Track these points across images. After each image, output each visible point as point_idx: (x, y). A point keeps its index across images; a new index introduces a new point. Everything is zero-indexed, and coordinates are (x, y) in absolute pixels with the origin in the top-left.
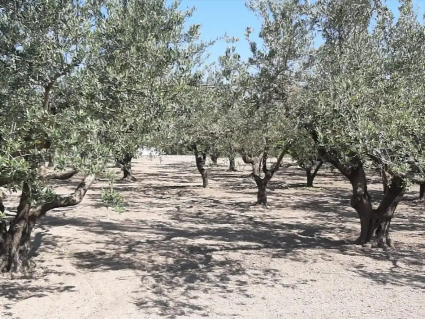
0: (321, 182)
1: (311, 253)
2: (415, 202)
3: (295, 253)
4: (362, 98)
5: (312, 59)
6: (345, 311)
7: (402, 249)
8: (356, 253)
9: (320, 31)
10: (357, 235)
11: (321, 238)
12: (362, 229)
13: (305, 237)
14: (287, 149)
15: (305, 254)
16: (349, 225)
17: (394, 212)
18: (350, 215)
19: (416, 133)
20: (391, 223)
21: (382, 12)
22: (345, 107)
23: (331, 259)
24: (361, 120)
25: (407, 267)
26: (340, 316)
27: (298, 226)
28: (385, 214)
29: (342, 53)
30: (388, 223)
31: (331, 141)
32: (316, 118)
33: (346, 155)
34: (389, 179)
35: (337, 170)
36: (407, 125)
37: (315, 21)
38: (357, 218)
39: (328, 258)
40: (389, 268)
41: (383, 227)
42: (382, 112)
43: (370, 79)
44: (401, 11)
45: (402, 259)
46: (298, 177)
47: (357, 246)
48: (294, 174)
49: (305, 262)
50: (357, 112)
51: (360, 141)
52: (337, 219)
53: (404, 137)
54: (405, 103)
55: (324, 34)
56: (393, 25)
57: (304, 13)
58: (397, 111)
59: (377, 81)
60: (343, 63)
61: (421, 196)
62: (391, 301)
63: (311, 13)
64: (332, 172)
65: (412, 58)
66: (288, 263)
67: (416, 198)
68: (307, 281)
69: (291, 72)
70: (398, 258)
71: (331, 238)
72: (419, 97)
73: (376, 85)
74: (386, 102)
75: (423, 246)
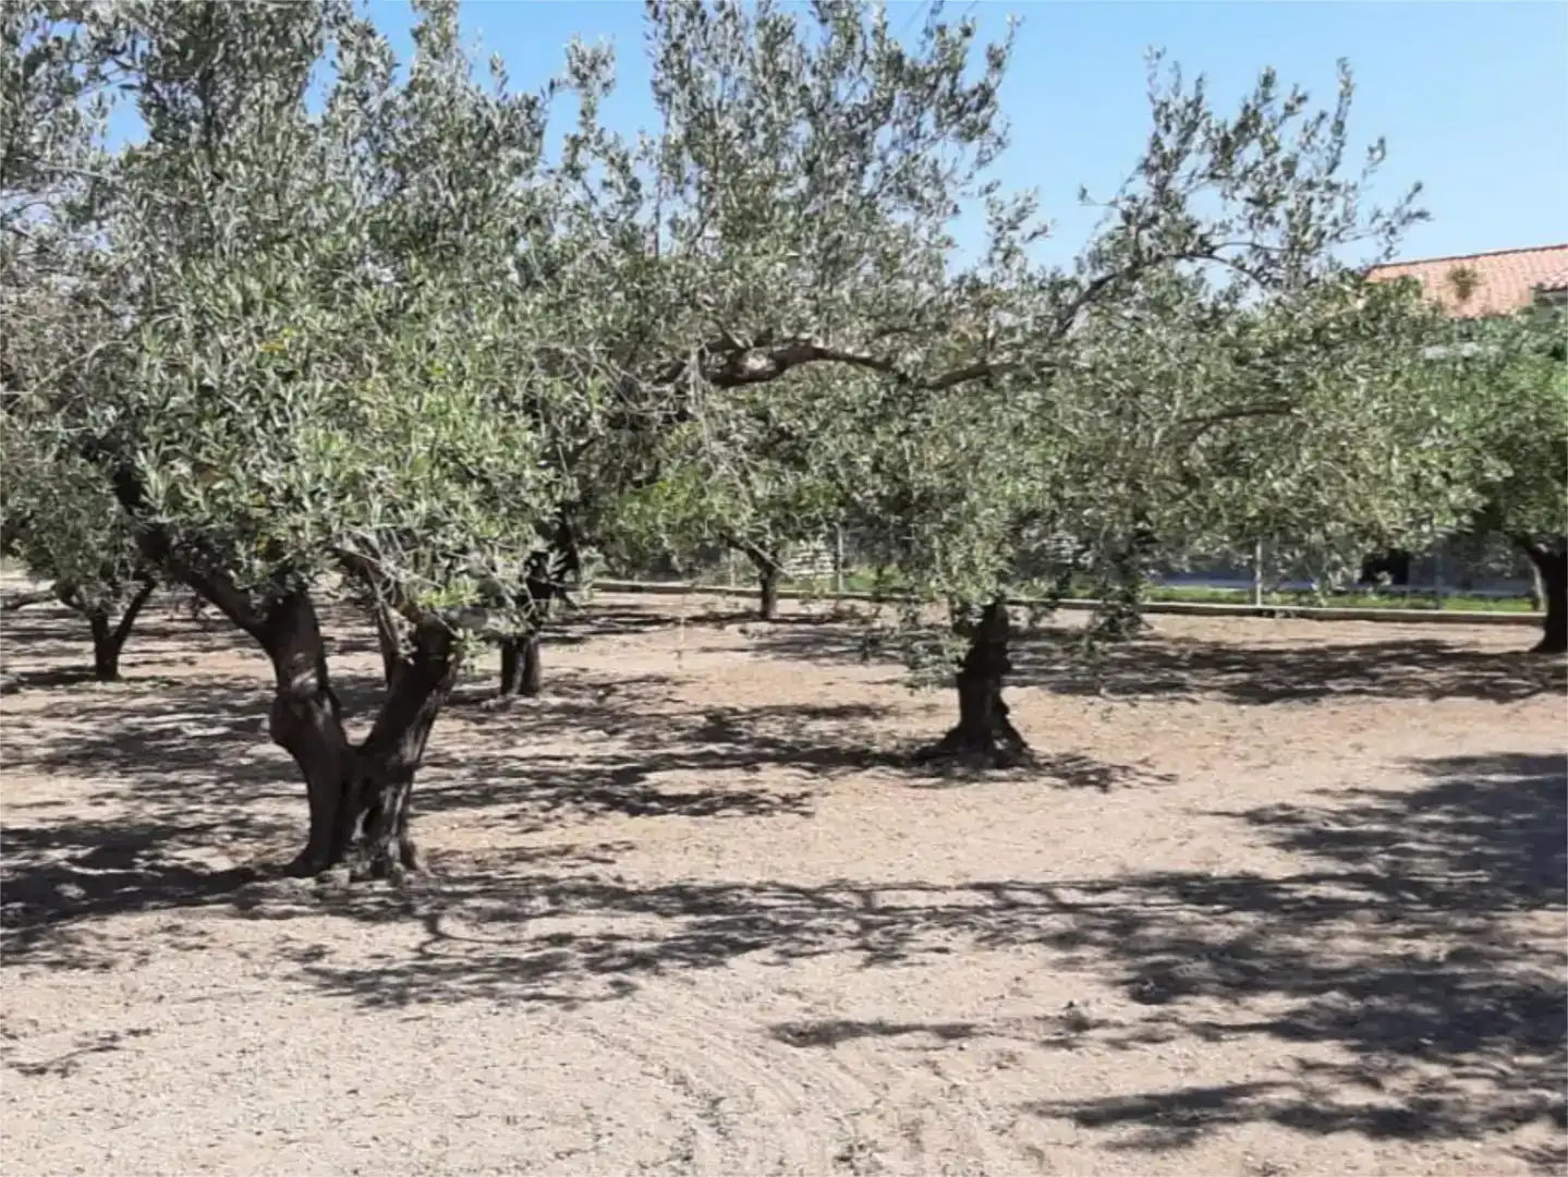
0: (156, 657)
1: (126, 932)
2: (488, 710)
3: (65, 938)
4: (304, 345)
5: (102, 191)
6: (266, 1125)
7: (453, 874)
8: (297, 908)
9: (131, 87)
10: (296, 842)
11: (162, 869)
12: (313, 819)
13: (100, 872)
14: (11, 539)
15: (102, 937)
16: (263, 811)
17: (422, 750)
18: (267, 772)
19: (490, 474)
20: (415, 787)
21: (357, 41)
22: (242, 379)
23: (203, 941)
24: (306, 425)
25: (476, 934)
26: (250, 1145)
27: (67, 835)
28: (394, 758)
29: (220, 177)
30: (404, 791)
31: (197, 504)
32: (134, 417)
33: (256, 554)
34: (401, 635)
35: (211, 610)
36: (460, 444)
37: (105, 47)
38: (295, 780)
39: (194, 941)
40: (414, 944)
41: (387, 805)
42: (376, 399)
43: (328, 282)
44: (419, 41)
45: (457, 908)
46: (58, 643)
47: (301, 882)
48: (41, 635)
49: (105, 966)
50: (289, 398)
51: (307, 503)
52: (221, 793)
53: (452, 488)
54: (450, 367)
55: (148, 99)
56: (391, 93)
57: (65, 15)
58: (427, 395)
59: (350, 286)
60: (226, 217)
61: (506, 686)
62: (426, 1059)
63: (94, 17)
64: (195, 619)
65: (463, 211)
66: (36, 982)
67: (492, 694)
68: (114, 1038)
69: (19, 234)
70: (443, 907)
71: (201, 865)
72: (495, 347)
73: (348, 301)
74: (387, 361)
75: (522, 856)
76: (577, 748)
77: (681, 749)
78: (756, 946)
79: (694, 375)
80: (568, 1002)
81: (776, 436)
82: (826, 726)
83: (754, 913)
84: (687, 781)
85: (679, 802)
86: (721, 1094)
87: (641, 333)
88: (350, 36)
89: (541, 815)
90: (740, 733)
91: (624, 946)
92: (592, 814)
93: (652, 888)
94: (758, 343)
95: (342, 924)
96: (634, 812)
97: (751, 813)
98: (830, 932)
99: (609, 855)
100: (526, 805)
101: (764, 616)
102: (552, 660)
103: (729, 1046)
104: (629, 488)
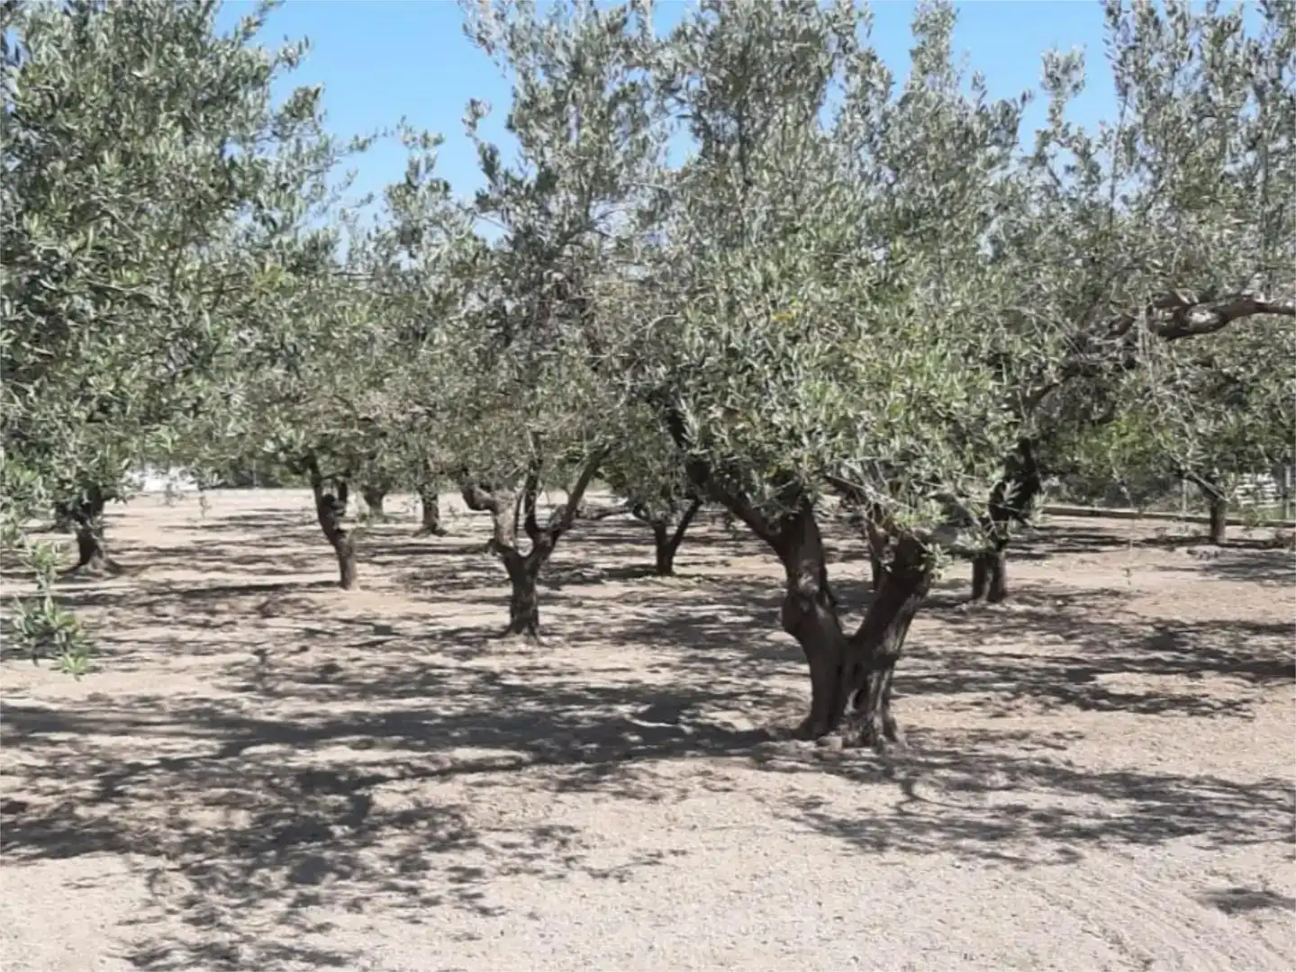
0: (701, 560)
1: (670, 773)
2: (961, 612)
3: (624, 773)
4: (808, 315)
5: (664, 198)
6: (771, 937)
7: (927, 748)
8: (801, 765)
9: (684, 117)
10: (801, 711)
11: (700, 725)
12: (815, 693)
13: (652, 725)
14: (598, 465)
15: (654, 776)
16: (778, 685)
17: (902, 643)
18: (779, 654)
19: (958, 415)
20: (897, 674)
21: (862, 67)
22: (759, 343)
23: (727, 785)
24: (807, 377)
25: (944, 799)
26: (757, 952)
27: (634, 693)
28: (879, 648)
29: (749, 183)
30: (887, 676)
31: (723, 441)
32: (678, 373)
33: (767, 481)
34: (886, 548)
35: (740, 525)
36: (933, 392)
37: (668, 87)
38: (802, 662)
39: (720, 785)
40: (892, 803)
41: (873, 685)
42: (864, 356)
43: (829, 261)
45: (928, 777)
46: (631, 546)
47: (804, 744)
48: (618, 539)
49: (655, 798)
50: (795, 357)
51: (805, 440)
52: (745, 667)
53: (924, 428)
54: (926, 329)
55: (697, 126)
56: (890, 104)
57: (638, 63)
58: (906, 352)
59: (847, 266)
60: (753, 214)
61: (977, 593)
62: (900, 899)
63: (659, 64)
64: (727, 531)
65: (943, 201)
66: (604, 806)
67: (964, 600)
68: (660, 855)
69: (603, 236)
70: (916, 774)
71: (729, 724)
72: (965, 311)
73: (846, 277)
74: (875, 326)
75: (984, 736)
76: (1034, 648)
77: (1129, 655)
78: (1191, 831)
79: (1142, 329)
80: (1020, 863)
81: (1221, 380)
82: (1269, 641)
83: (1192, 803)
84: (1137, 683)
85: (1126, 701)
86: (1153, 956)
87: (1096, 295)
88: (856, 62)
89: (1004, 704)
90: (1185, 644)
91: (1072, 820)
92: (1047, 706)
93: (1097, 773)
94: (1203, 299)
95: (834, 781)
96: (1085, 706)
97: (1192, 714)
98: (1263, 824)
99: (1061, 743)
100: (990, 694)
101: (1212, 540)
102: (1017, 573)
103: (1162, 916)
104: (1088, 426)
